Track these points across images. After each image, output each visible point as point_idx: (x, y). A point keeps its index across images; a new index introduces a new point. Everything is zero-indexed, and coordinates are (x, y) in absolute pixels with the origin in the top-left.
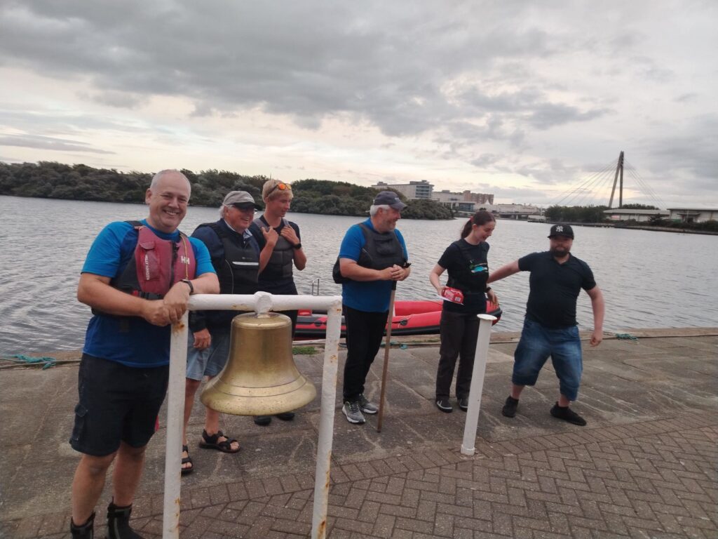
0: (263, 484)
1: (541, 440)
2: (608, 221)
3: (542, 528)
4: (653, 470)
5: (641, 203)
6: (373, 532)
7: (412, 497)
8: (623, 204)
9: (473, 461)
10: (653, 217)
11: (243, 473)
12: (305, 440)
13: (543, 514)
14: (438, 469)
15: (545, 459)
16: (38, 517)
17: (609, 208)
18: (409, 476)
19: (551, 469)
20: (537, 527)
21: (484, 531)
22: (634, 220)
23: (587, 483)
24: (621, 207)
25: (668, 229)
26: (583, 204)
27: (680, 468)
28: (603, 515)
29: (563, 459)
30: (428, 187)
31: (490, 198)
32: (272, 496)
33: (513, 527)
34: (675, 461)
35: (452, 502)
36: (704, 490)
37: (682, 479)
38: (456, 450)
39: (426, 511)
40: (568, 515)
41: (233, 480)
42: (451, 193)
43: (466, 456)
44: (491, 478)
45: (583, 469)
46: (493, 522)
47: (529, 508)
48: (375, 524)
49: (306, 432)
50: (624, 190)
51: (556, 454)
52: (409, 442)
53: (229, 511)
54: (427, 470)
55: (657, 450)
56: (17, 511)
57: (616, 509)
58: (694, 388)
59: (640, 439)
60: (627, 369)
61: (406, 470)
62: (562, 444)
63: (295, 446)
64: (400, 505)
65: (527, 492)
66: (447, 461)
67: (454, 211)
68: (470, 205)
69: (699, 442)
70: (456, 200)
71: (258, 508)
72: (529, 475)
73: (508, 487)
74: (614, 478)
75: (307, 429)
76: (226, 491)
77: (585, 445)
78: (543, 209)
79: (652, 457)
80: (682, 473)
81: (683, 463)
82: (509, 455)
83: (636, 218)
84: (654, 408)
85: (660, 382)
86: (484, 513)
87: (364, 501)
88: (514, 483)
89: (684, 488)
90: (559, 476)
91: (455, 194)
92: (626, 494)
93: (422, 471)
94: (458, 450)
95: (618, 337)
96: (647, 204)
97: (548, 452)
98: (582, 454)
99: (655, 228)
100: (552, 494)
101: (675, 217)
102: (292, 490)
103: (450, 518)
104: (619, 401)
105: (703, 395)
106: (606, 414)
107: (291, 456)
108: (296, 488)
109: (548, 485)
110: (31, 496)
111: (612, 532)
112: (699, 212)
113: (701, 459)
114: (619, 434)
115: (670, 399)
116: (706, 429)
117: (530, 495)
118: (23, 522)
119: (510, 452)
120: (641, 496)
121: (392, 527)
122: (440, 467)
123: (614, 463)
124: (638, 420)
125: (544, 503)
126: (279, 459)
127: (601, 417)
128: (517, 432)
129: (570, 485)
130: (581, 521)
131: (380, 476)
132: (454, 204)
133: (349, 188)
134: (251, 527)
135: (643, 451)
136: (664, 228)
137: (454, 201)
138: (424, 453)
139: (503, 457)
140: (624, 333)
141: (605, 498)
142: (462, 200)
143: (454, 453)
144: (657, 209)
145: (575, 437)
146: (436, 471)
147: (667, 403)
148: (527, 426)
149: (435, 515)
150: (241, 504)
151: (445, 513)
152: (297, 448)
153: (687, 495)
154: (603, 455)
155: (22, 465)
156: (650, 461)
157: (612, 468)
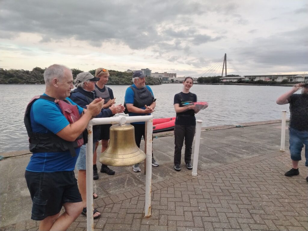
0: (117, 197)
1: (220, 167)
2: (222, 82)
3: (230, 199)
4: (262, 174)
5: (234, 74)
6: (167, 209)
7: (178, 194)
8: (227, 75)
9: (197, 178)
10: (239, 79)
11: (107, 193)
12: (129, 178)
13: (229, 194)
14: (185, 182)
15: (224, 174)
16: (23, 222)
17: (222, 77)
18: (175, 186)
19: (227, 178)
20: (228, 199)
21: (209, 203)
22: (231, 81)
23: (241, 181)
24: (226, 76)
25: (245, 84)
26: (212, 76)
27: (271, 172)
28: (250, 192)
29: (230, 174)
30: (149, 71)
31: (175, 75)
32: (123, 201)
33: (219, 200)
34: (269, 170)
35: (195, 194)
36: (281, 179)
37: (273, 176)
38: (189, 175)
39: (185, 198)
40: (237, 193)
41: (104, 197)
42: (159, 73)
43: (194, 176)
44: (206, 183)
45: (238, 176)
46: (211, 199)
47: (223, 192)
48: (167, 206)
49: (128, 175)
50: (227, 69)
51: (227, 172)
52: (171, 174)
53: (107, 208)
54: (181, 183)
55: (262, 166)
56: (12, 221)
57: (254, 189)
58: (269, 143)
59: (255, 163)
60: (244, 138)
61: (173, 184)
62: (228, 168)
63: (125, 180)
64: (175, 197)
65: (221, 187)
66: (187, 179)
67: (161, 81)
68: (167, 78)
69: (275, 162)
70: (161, 76)
71: (119, 206)
72: (219, 180)
73: (213, 186)
74: (250, 178)
75: (128, 173)
76: (103, 201)
77: (236, 167)
78: (196, 79)
79: (261, 169)
80: (273, 174)
81: (272, 170)
82: (210, 174)
83: (232, 80)
84: (257, 152)
85: (256, 142)
86: (207, 196)
87: (160, 198)
88: (215, 184)
89: (274, 179)
90: (230, 180)
91: (161, 74)
92: (255, 183)
93: (179, 184)
94: (190, 174)
95: (237, 127)
96: (236, 74)
97: (224, 172)
98: (236, 171)
99: (240, 84)
100: (230, 186)
101: (247, 79)
102: (131, 197)
103: (195, 200)
104: (244, 150)
105: (272, 145)
106: (241, 156)
107: (125, 185)
108: (132, 196)
109: (227, 183)
110: (16, 214)
111: (254, 197)
112: (255, 77)
113: (277, 168)
114: (247, 162)
115: (261, 148)
116: (277, 157)
117: (222, 188)
118: (17, 225)
119: (210, 173)
120: (261, 183)
121: (174, 206)
122: (186, 182)
123: (248, 173)
124: (252, 157)
125: (228, 190)
126: (120, 186)
127: (239, 157)
128: (210, 165)
129: (235, 182)
130: (243, 195)
131: (164, 188)
132: (161, 78)
133: (115, 73)
134: (118, 213)
135: (257, 168)
136: (243, 84)
137: (160, 77)
138: (178, 177)
139: (208, 175)
140: (239, 125)
141: (249, 186)
142: (164, 76)
143: (189, 176)
144: (240, 76)
145: (232, 165)
146: (185, 183)
147: (261, 149)
148: (213, 163)
149: (189, 199)
150: (111, 206)
151: (193, 198)
152: (126, 181)
153: (276, 181)
154: (244, 171)
155: (7, 202)
156: (261, 171)
157: (248, 174)
